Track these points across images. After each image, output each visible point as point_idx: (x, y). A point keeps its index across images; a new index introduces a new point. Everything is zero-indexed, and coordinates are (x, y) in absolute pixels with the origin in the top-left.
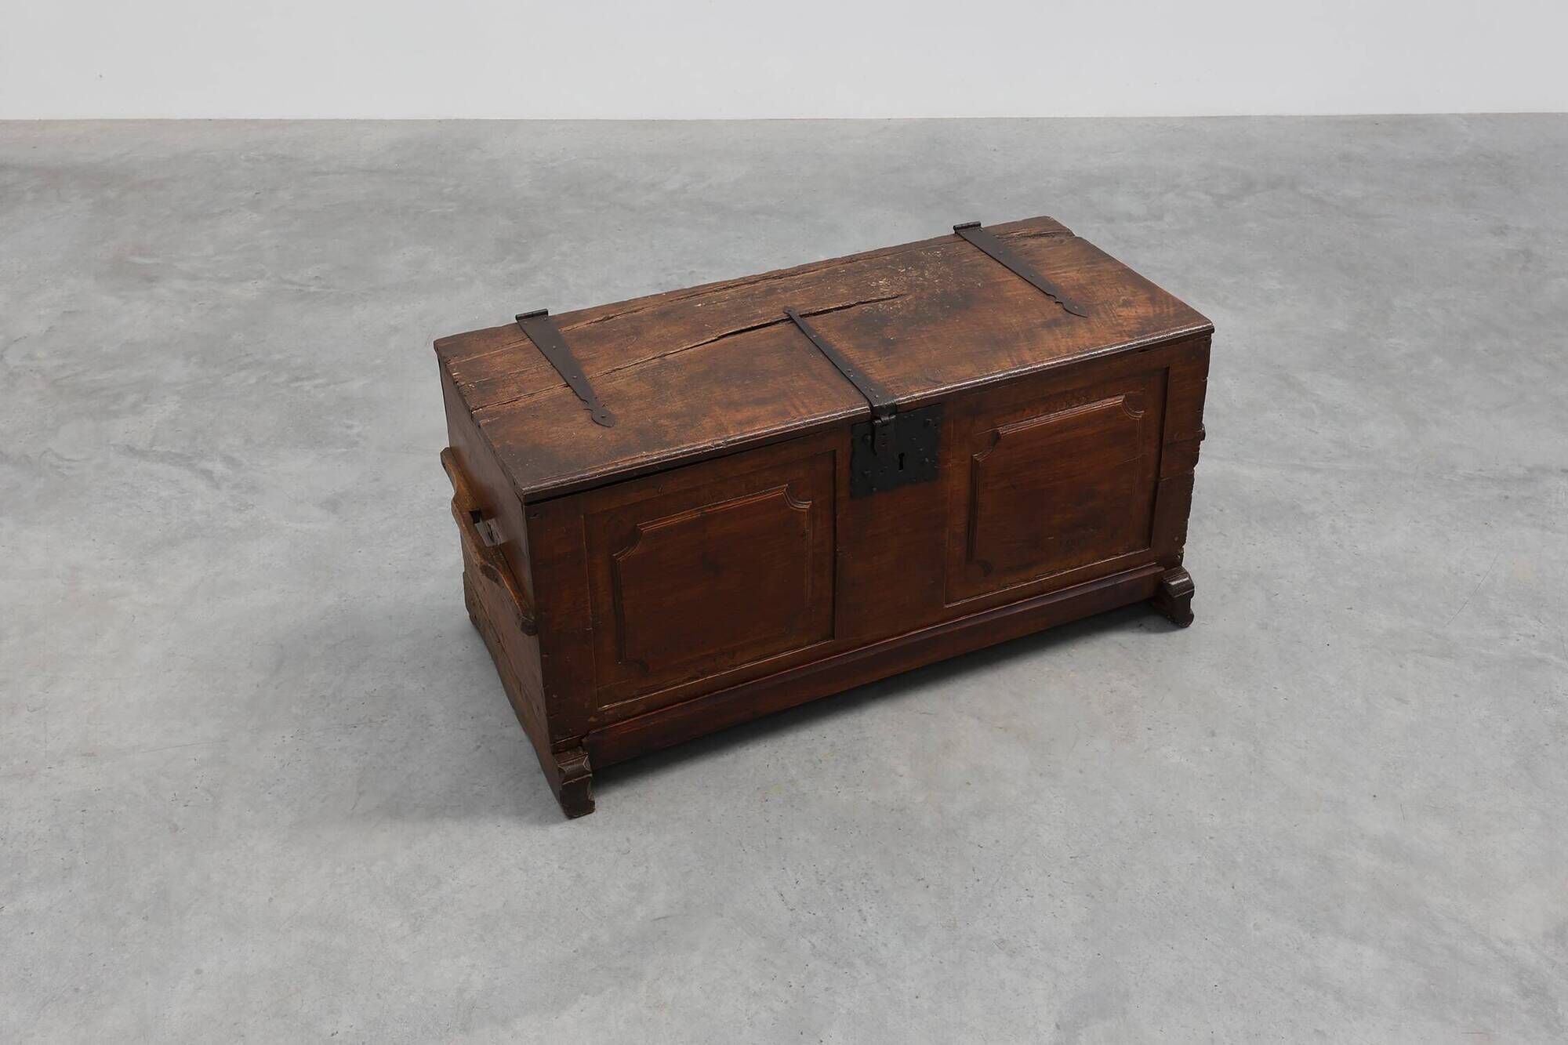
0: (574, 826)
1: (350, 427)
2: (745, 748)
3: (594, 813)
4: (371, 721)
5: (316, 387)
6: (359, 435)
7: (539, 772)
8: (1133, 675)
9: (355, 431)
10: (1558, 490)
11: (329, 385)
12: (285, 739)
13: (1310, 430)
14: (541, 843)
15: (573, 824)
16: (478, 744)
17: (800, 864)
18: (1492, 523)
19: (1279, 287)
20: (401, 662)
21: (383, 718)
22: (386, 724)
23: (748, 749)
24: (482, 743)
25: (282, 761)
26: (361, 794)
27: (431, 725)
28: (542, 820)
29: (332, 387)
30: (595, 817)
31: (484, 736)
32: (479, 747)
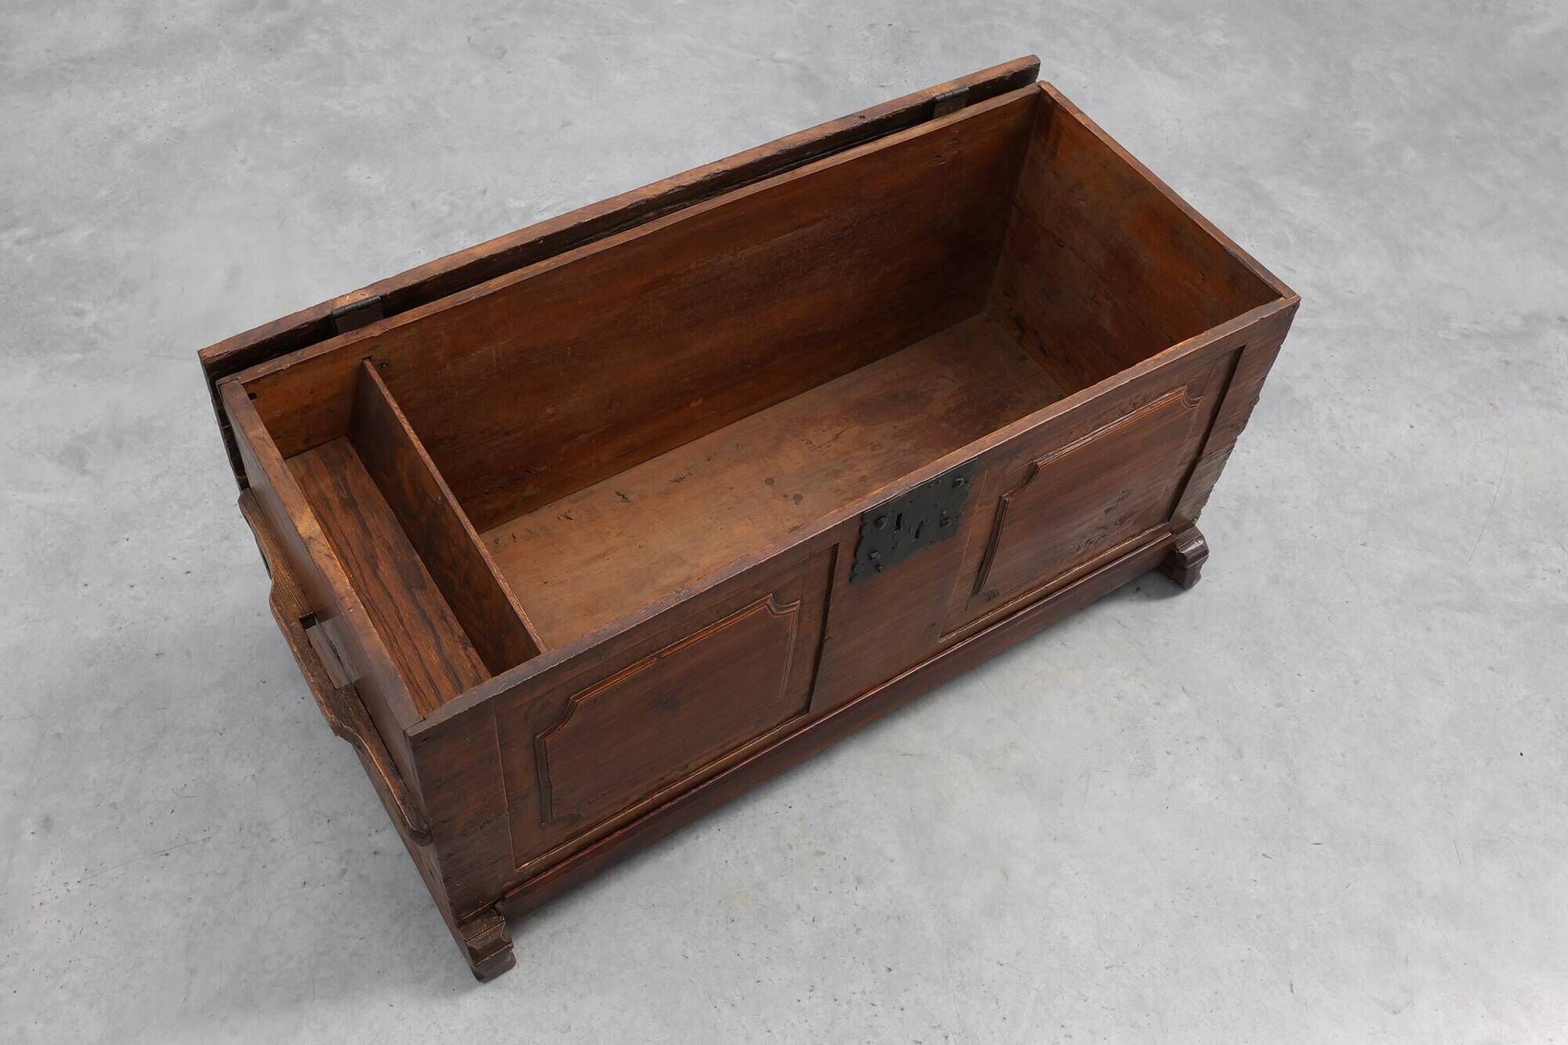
0: (492, 994)
1: (80, 314)
2: (694, 835)
3: (516, 967)
4: (187, 842)
5: (19, 242)
6: (95, 326)
7: (432, 907)
8: (1138, 669)
9: (91, 318)
10: (1558, 349)
11: (37, 237)
12: (69, 887)
13: (1287, 268)
14: (452, 1028)
15: (487, 990)
16: (343, 866)
17: (788, 1022)
18: (1498, 403)
19: (1224, 41)
20: (215, 731)
21: (205, 835)
22: (210, 845)
23: (697, 837)
24: (347, 863)
25: (70, 927)
26: (193, 971)
27: (273, 840)
28: (449, 989)
29: (43, 241)
30: (517, 975)
31: (350, 851)
32: (344, 871)
